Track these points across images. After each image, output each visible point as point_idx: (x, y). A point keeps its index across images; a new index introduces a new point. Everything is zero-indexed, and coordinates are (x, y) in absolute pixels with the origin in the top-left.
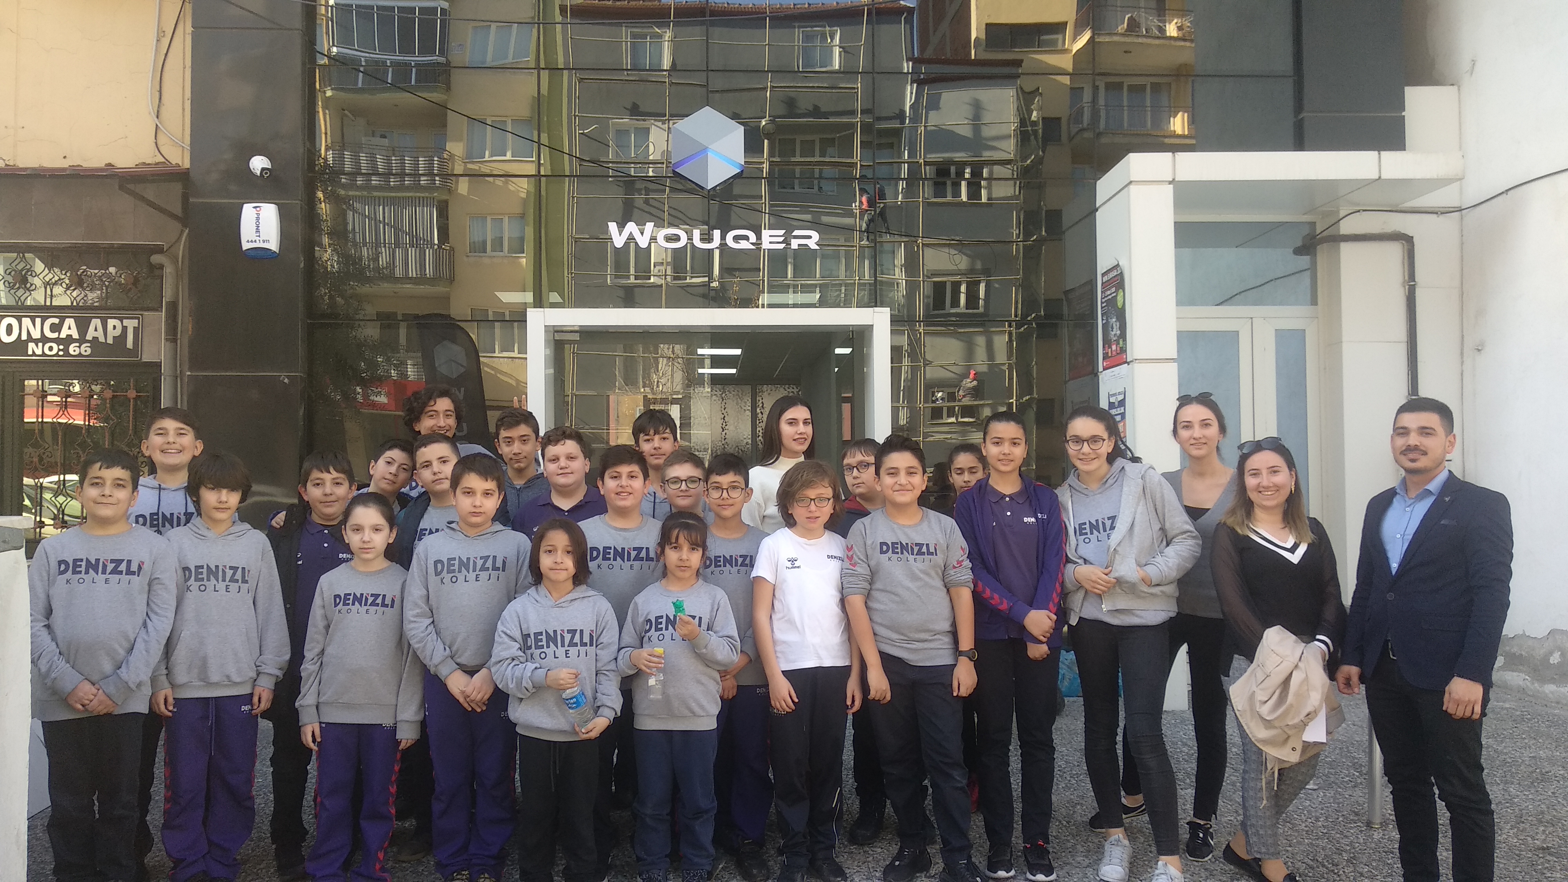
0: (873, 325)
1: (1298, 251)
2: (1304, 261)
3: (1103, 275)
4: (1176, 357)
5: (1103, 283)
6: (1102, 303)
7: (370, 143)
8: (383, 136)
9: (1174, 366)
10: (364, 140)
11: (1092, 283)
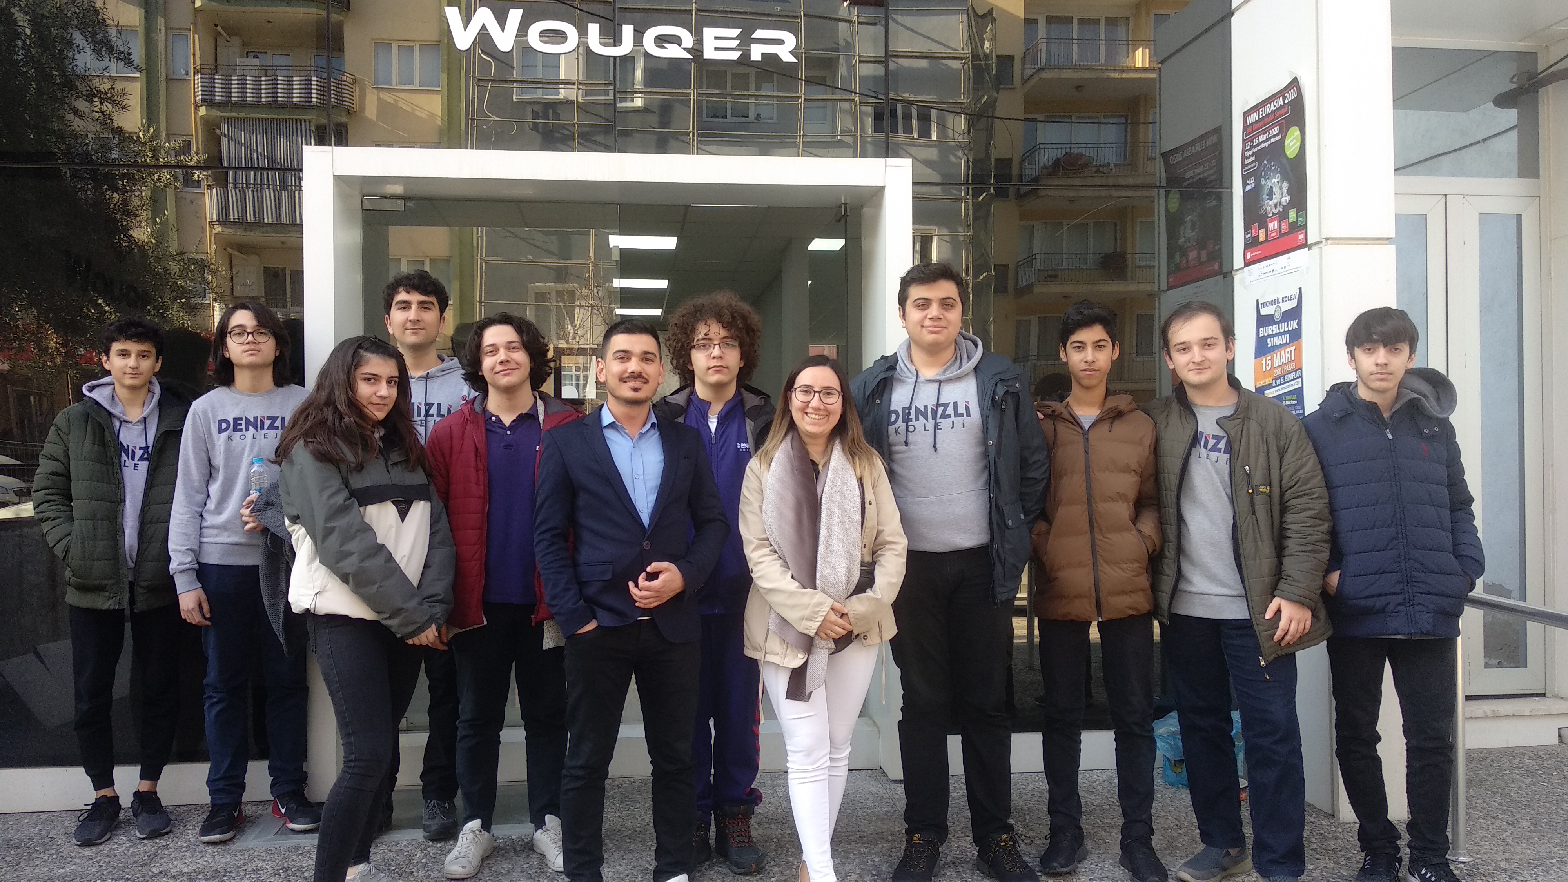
0: (882, 189)
1: (1503, 101)
2: (1510, 116)
3: (1246, 114)
4: (1392, 234)
5: (1245, 127)
6: (1244, 157)
7: (243, 64)
8: (256, 57)
9: (1391, 249)
10: (238, 61)
11: (1222, 132)
